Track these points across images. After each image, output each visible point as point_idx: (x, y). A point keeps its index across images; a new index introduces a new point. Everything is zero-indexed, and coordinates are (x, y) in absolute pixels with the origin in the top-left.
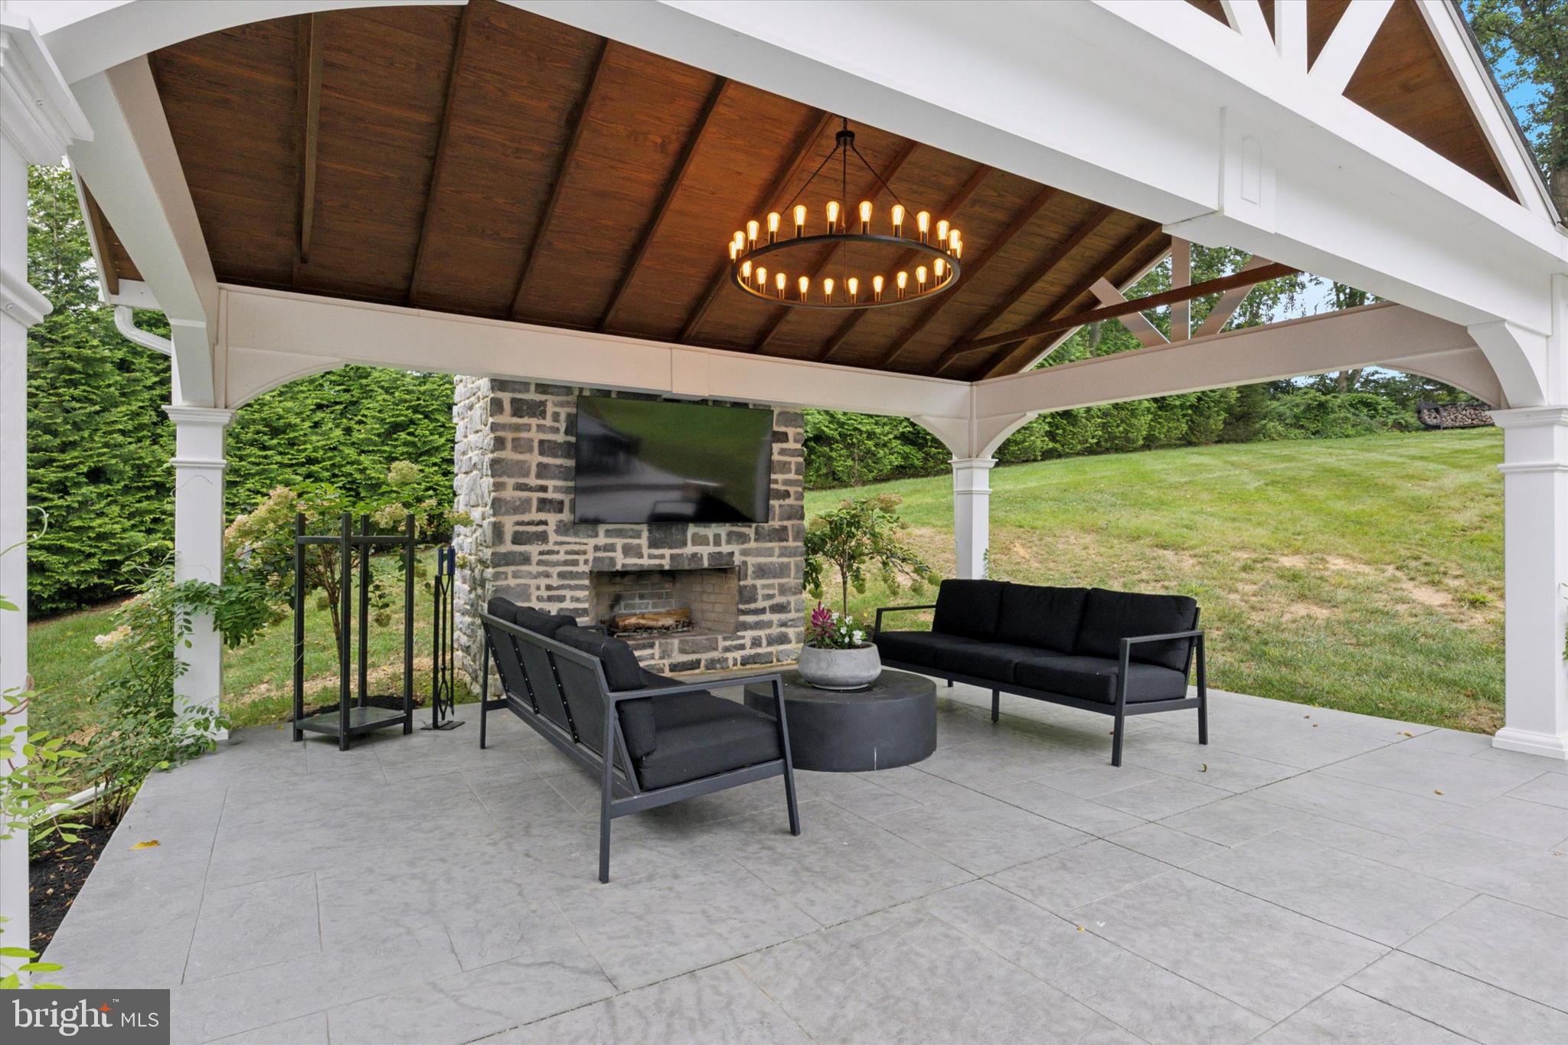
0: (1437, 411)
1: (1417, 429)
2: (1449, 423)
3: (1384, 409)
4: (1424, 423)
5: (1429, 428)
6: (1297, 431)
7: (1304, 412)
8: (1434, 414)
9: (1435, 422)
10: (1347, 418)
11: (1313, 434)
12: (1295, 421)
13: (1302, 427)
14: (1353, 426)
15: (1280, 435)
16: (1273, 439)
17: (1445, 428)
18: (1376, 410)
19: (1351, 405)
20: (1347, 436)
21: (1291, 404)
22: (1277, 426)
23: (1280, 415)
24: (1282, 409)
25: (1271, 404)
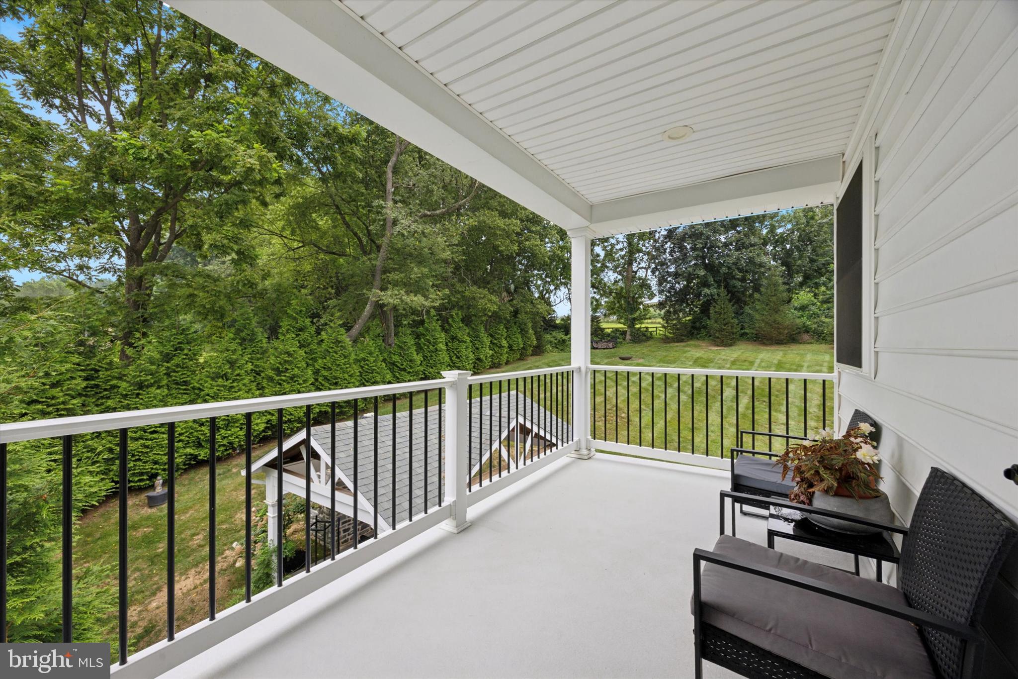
0: (597, 343)
2: (601, 347)
17: (599, 349)
21: (554, 337)
22: (549, 347)
23: (551, 342)
24: (552, 339)
25: (548, 337)
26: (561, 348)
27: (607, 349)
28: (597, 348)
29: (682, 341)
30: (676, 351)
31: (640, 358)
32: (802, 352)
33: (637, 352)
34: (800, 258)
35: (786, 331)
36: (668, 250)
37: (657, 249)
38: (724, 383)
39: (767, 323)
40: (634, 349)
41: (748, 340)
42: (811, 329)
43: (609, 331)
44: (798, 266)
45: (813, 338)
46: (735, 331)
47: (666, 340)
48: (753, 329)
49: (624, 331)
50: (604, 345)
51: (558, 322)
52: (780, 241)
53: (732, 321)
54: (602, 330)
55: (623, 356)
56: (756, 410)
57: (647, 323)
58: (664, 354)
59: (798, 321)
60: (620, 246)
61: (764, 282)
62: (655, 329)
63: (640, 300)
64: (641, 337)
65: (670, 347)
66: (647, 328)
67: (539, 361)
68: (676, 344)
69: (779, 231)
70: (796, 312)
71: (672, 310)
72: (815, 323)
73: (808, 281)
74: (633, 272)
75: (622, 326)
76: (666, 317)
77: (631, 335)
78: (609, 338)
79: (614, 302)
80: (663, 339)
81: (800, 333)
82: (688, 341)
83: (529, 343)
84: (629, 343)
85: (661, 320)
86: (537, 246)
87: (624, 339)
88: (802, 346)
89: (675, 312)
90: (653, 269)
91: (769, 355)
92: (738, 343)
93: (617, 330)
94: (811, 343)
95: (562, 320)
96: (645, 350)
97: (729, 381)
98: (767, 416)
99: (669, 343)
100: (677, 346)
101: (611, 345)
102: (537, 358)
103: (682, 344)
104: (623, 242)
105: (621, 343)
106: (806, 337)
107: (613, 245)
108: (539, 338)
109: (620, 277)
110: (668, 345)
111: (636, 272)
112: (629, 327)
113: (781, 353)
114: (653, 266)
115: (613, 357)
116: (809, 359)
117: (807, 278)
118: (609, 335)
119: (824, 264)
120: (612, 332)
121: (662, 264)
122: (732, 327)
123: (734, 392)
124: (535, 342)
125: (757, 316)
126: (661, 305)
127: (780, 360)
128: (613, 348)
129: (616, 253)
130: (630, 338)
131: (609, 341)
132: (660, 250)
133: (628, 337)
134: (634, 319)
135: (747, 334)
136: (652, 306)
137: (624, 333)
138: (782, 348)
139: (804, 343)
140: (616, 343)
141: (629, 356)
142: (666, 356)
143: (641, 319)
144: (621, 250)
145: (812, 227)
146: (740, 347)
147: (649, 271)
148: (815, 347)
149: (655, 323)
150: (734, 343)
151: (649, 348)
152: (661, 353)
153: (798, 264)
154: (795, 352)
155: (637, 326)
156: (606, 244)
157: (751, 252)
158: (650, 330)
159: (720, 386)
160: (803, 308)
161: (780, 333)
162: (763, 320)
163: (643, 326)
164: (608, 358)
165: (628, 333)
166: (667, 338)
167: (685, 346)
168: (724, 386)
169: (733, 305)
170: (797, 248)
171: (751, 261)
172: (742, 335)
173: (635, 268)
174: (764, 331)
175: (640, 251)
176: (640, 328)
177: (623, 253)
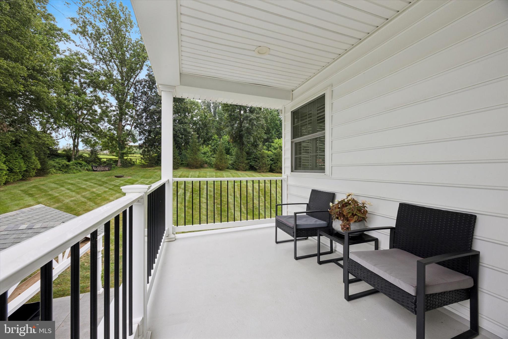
0: (96, 167)
1: (92, 171)
2: (99, 170)
3: (84, 165)
4: (93, 170)
5: (94, 171)
6: (60, 172)
7: (62, 166)
8: (96, 168)
9: (96, 170)
10: (74, 168)
11: (65, 172)
12: (59, 169)
13: (61, 170)
14: (76, 170)
15: (54, 173)
16: (52, 174)
17: (98, 171)
18: (82, 165)
19: (75, 164)
20: (74, 173)
21: (58, 163)
22: (53, 170)
23: (54, 166)
24: (55, 164)
25: (51, 162)
26: (65, 171)
27: (104, 171)
28: (96, 171)
29: (152, 167)
30: (150, 172)
31: (129, 176)
32: (205, 172)
33: (125, 172)
34: (203, 132)
35: (199, 163)
36: (144, 117)
37: (138, 115)
38: (178, 187)
39: (192, 159)
40: (124, 171)
41: (184, 166)
42: (208, 162)
43: (105, 160)
44: (202, 135)
45: (208, 166)
46: (179, 162)
47: (143, 166)
48: (186, 161)
49: (115, 160)
50: (102, 169)
51: (59, 152)
52: (195, 123)
53: (178, 157)
54: (100, 159)
55: (117, 175)
56: (194, 198)
57: (131, 156)
58: (144, 174)
59: (203, 158)
60: (114, 108)
61: (191, 141)
62: (135, 160)
63: (126, 143)
64: (128, 164)
65: (146, 170)
66: (131, 159)
67: (45, 180)
68: (149, 168)
69: (195, 119)
70: (202, 155)
71: (146, 149)
72: (208, 160)
73: (205, 142)
74: (123, 126)
75: (114, 157)
76: (143, 154)
77: (121, 163)
78: (105, 165)
79: (108, 142)
80: (141, 165)
81: (204, 164)
82: (156, 167)
83: (33, 166)
84: (120, 167)
85: (139, 155)
86: (45, 92)
87: (116, 165)
88: (205, 169)
89: (148, 151)
90: (135, 126)
91: (194, 173)
92: (180, 168)
93: (111, 159)
94: (208, 168)
95: (64, 151)
96: (131, 172)
97: (180, 186)
98: (198, 200)
99: (145, 168)
100: (150, 169)
101: (107, 169)
102: (42, 178)
103: (153, 168)
104: (115, 107)
105: (114, 167)
106: (206, 165)
107: (107, 107)
108: (43, 163)
109: (112, 127)
110: (145, 169)
111: (124, 126)
112: (120, 158)
113: (198, 172)
114: (135, 124)
115: (110, 176)
116: (208, 174)
117: (205, 141)
118: (105, 162)
119: (210, 136)
120: (107, 160)
121: (141, 124)
122: (178, 160)
123: (183, 191)
124: (39, 166)
125: (188, 156)
126: (140, 147)
127: (198, 175)
128: (109, 170)
129: (110, 112)
130: (120, 164)
131: (106, 166)
132: (140, 116)
133: (119, 164)
134: (123, 153)
135: (183, 164)
136: (135, 147)
137: (116, 162)
138: (198, 170)
139: (206, 168)
140: (111, 168)
141: (122, 175)
142: (145, 175)
143: (126, 154)
144: (114, 111)
145: (207, 120)
146: (181, 170)
147: (133, 127)
148: (209, 169)
149: (136, 157)
150: (178, 168)
151: (133, 171)
152: (142, 173)
153: (202, 134)
154: (203, 172)
155: (125, 158)
156: (102, 105)
157: (185, 126)
158: (133, 160)
159: (176, 188)
160: (205, 153)
161: (197, 164)
162: (191, 158)
163: (129, 158)
164: (106, 176)
165: (119, 162)
166: (144, 165)
167: (154, 169)
168: (178, 189)
169: (178, 150)
170: (201, 127)
171: (185, 130)
172: (182, 164)
173: (123, 123)
174: (191, 162)
175: (126, 114)
176: (127, 159)
177: (115, 113)
